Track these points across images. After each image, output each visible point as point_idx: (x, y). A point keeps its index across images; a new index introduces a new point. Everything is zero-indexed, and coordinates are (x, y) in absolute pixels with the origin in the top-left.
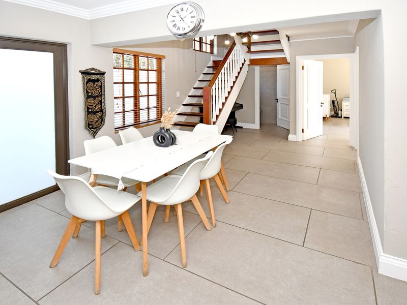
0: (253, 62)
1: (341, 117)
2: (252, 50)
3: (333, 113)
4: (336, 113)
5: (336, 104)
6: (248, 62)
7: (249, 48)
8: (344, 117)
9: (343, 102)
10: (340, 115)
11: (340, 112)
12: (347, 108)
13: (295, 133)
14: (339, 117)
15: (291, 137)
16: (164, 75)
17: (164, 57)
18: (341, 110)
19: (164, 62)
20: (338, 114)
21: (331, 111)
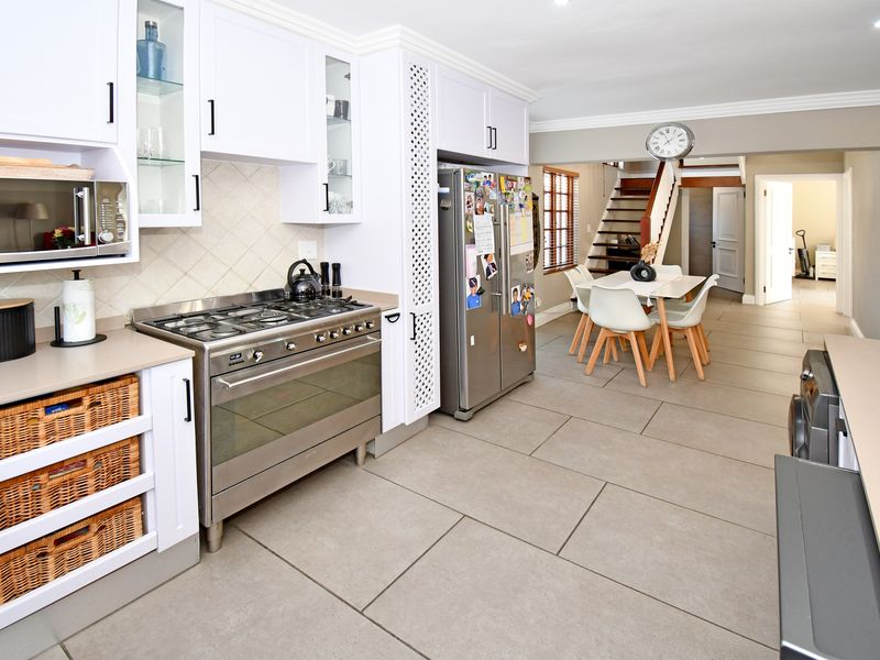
0: (687, 182)
1: (814, 278)
2: (685, 164)
3: (800, 271)
4: (805, 269)
5: (805, 256)
6: (679, 183)
7: (681, 161)
8: (820, 279)
9: (817, 253)
10: (811, 275)
11: (811, 269)
12: (824, 263)
13: (754, 294)
14: (811, 278)
15: (746, 298)
16: (576, 200)
17: (577, 176)
18: (814, 266)
19: (576, 182)
20: (808, 273)
21: (796, 267)
